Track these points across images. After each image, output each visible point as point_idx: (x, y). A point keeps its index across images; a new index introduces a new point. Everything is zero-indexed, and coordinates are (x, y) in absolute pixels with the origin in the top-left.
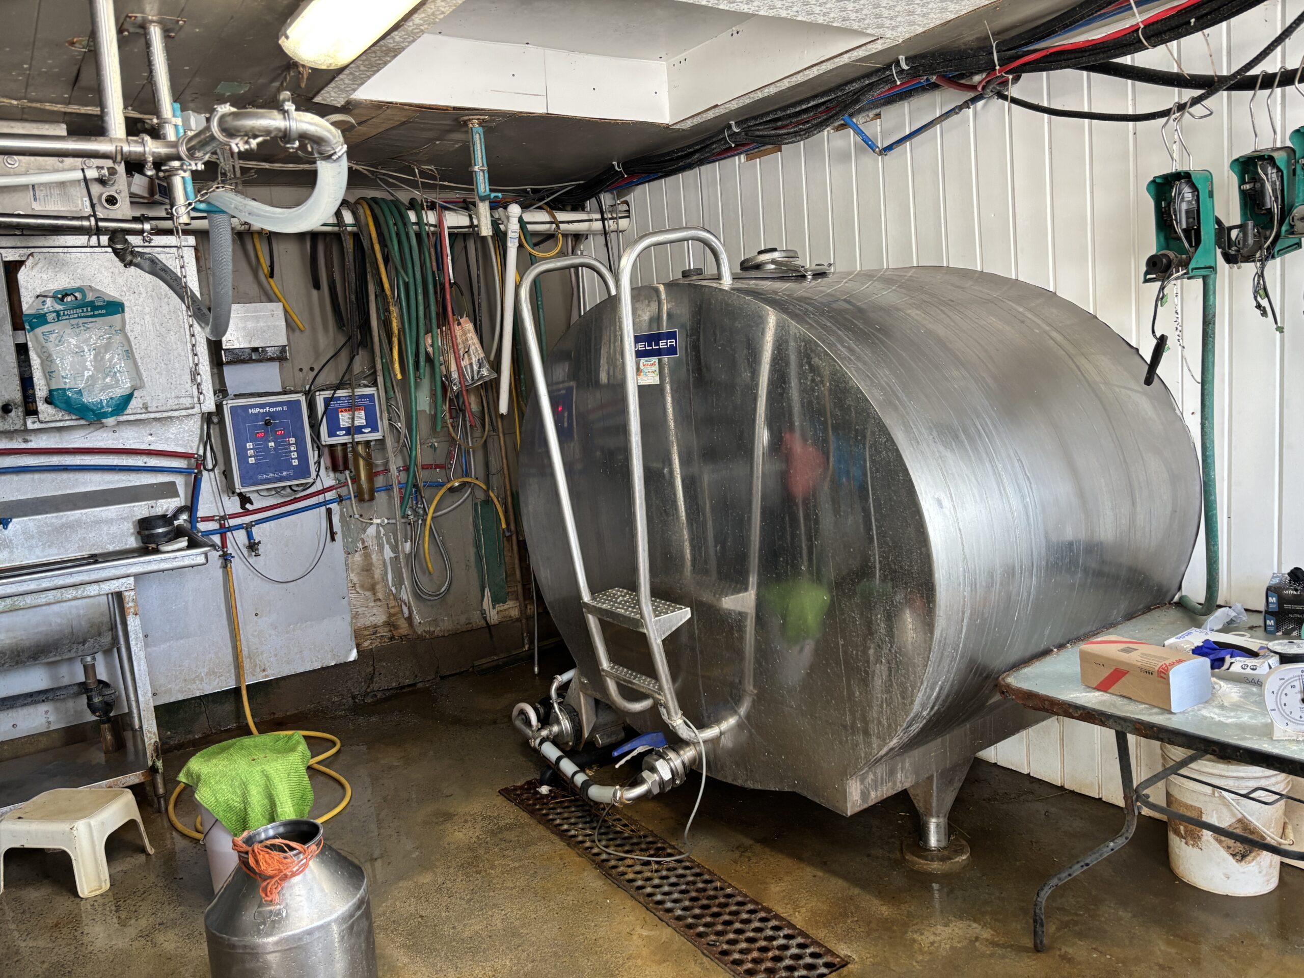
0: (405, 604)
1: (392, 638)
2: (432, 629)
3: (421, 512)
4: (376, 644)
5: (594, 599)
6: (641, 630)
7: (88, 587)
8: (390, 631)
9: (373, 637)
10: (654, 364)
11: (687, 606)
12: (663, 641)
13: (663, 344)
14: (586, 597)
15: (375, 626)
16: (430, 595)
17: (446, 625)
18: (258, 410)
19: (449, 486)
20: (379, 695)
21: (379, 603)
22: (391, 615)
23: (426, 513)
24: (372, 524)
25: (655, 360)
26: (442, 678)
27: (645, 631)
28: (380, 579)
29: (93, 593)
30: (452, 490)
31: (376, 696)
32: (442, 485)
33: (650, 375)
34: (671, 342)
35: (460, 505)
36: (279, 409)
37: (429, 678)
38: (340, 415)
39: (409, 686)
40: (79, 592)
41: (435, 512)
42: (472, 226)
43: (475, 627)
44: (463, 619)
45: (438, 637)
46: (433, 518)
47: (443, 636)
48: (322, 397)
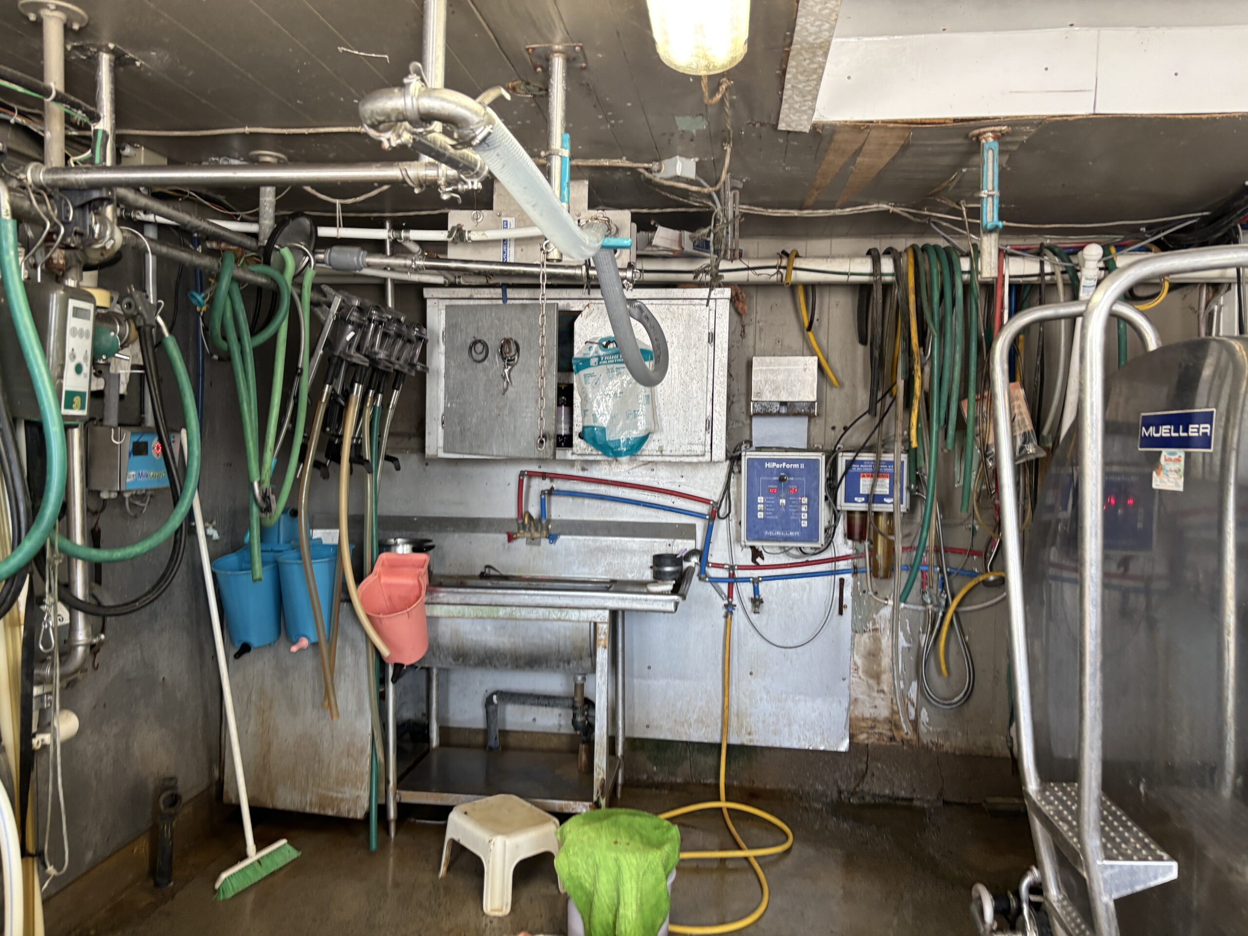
0: (913, 704)
1: (892, 739)
2: (941, 742)
3: (943, 603)
4: (873, 740)
5: (1042, 791)
6: (1080, 870)
7: (570, 611)
8: (891, 730)
9: (870, 731)
10: (1178, 460)
11: (1173, 857)
13: (1194, 430)
14: (1032, 784)
15: (875, 720)
16: (943, 704)
17: (956, 742)
18: (774, 464)
19: (981, 578)
20: (868, 799)
21: (882, 695)
22: (894, 712)
23: (947, 605)
24: (886, 605)
25: (1180, 453)
26: (945, 803)
27: (1085, 875)
28: (887, 669)
29: (573, 618)
30: (986, 583)
31: (863, 798)
32: (973, 575)
33: (1173, 475)
34: (1205, 428)
35: (996, 603)
36: (796, 466)
37: (929, 797)
38: (862, 480)
39: (903, 799)
40: (563, 614)
41: (960, 605)
43: (995, 753)
44: (981, 741)
45: (947, 753)
46: (956, 613)
47: (954, 754)
48: (844, 459)
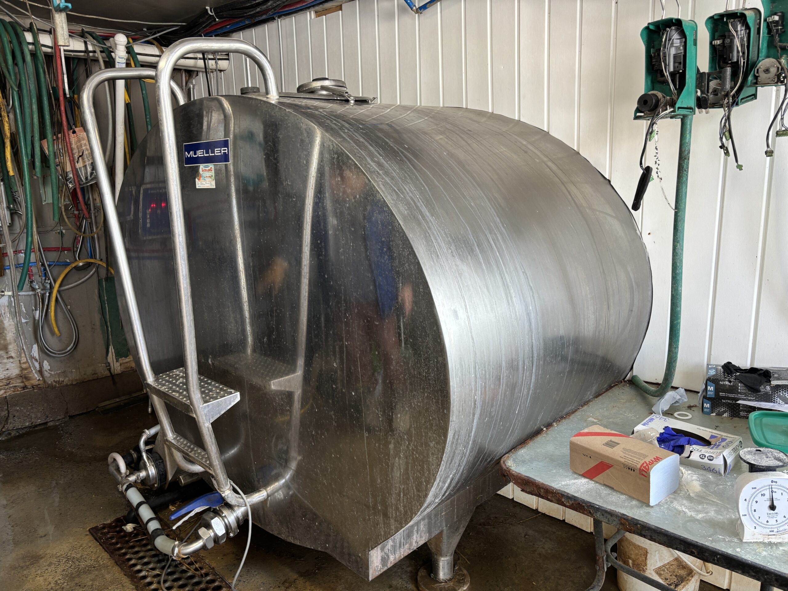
0: (36, 360)
1: (25, 387)
2: (61, 379)
3: (48, 286)
4: (10, 392)
5: (157, 380)
6: (191, 415)
8: (23, 382)
9: (6, 387)
10: (210, 170)
11: (236, 390)
12: (212, 424)
13: (218, 152)
14: (150, 378)
15: (9, 379)
16: (59, 354)
17: (73, 376)
19: (74, 265)
20: (13, 434)
21: (11, 360)
22: (22, 369)
23: (51, 287)
24: (4, 295)
25: (211, 166)
26: (71, 417)
27: (194, 416)
28: (12, 341)
30: (77, 268)
31: (10, 434)
32: (67, 265)
33: (208, 180)
34: (224, 150)
35: (86, 281)
37: (59, 417)
39: (40, 425)
41: (61, 286)
42: (86, 51)
43: (100, 376)
44: (89, 371)
45: (67, 385)
46: (59, 291)
47: (72, 385)
